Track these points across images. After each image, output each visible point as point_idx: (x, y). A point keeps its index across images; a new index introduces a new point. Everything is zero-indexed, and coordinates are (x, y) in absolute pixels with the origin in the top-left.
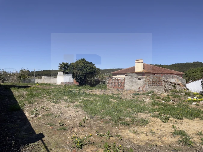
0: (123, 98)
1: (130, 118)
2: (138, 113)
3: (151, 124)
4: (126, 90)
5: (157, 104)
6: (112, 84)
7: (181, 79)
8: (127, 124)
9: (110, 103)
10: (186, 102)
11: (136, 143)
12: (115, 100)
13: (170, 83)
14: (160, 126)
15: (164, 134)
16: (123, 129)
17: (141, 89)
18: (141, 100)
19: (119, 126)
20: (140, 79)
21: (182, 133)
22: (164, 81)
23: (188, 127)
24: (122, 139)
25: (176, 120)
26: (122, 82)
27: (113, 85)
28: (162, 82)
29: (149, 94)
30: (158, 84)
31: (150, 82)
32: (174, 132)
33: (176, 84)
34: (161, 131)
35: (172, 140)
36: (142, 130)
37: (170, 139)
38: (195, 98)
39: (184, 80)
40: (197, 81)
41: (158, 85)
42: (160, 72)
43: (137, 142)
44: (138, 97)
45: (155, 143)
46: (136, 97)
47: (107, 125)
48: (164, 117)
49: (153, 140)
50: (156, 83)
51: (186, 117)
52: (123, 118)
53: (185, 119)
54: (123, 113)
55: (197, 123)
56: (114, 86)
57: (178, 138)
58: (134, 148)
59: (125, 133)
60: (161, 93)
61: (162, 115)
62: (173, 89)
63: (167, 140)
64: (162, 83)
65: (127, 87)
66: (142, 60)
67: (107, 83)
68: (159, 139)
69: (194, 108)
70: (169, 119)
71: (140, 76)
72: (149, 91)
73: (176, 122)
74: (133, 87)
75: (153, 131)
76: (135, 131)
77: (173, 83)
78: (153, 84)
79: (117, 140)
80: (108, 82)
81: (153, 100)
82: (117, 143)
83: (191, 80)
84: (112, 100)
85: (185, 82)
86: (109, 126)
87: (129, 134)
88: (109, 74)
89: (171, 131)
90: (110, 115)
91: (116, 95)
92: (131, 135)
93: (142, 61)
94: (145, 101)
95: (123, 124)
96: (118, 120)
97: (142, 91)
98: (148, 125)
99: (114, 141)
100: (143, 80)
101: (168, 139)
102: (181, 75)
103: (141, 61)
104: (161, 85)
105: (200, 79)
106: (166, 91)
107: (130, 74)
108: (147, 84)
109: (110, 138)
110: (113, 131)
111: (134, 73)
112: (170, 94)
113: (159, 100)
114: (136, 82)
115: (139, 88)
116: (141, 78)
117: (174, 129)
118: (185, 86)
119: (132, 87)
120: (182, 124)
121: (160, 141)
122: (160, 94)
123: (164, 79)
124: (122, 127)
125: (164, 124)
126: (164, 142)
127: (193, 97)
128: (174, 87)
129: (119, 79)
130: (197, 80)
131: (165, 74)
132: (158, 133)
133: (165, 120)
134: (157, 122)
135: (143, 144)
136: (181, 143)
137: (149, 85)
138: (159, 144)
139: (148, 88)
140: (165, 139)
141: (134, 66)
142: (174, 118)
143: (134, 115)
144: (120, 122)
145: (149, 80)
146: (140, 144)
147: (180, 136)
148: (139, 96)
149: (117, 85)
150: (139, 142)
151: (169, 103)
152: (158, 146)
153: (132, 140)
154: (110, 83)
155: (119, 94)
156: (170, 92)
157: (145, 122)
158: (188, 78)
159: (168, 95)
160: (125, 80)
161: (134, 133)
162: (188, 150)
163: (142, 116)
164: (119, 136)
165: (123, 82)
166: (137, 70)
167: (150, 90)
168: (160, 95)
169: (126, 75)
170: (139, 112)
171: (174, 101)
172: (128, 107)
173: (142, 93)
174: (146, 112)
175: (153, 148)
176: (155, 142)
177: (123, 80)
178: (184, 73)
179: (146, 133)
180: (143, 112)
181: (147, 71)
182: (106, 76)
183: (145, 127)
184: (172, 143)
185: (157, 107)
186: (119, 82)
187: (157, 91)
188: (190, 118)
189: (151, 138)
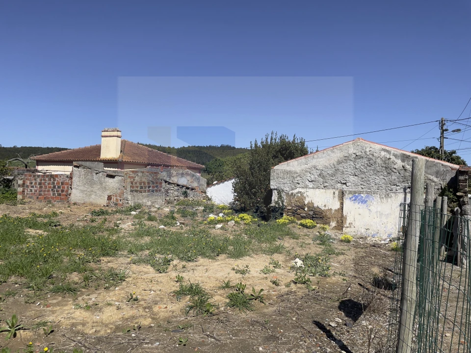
0: (64, 224)
1: (80, 272)
2: (101, 258)
3: (130, 279)
4: (75, 204)
5: (148, 233)
6: (33, 187)
7: (198, 179)
8: (70, 290)
9: (22, 239)
10: (206, 224)
11: (90, 332)
12: (40, 232)
13: (178, 185)
14: (151, 282)
15: (158, 299)
16: (58, 304)
17: (114, 199)
18: (112, 225)
19: (46, 299)
20: (112, 177)
21: (194, 290)
22: (166, 182)
23: (207, 274)
24: (52, 331)
25: (184, 263)
26: (62, 183)
27: (36, 191)
28: (161, 183)
29: (131, 210)
30: (153, 187)
31: (136, 183)
32: (178, 289)
33: (188, 188)
34: (152, 292)
35: (174, 308)
36: (108, 299)
37: (170, 307)
38: (221, 215)
39: (204, 181)
40: (226, 183)
41: (153, 191)
42: (158, 161)
43: (94, 330)
44: (105, 220)
45: (136, 323)
46: (99, 219)
47: (11, 299)
48: (161, 261)
49: (133, 317)
50: (149, 187)
51: (203, 255)
52: (60, 275)
53: (201, 260)
54: (62, 262)
55: (223, 265)
56: (40, 195)
57: (187, 300)
58: (84, 346)
59: (62, 313)
60: (159, 209)
61: (158, 256)
62: (182, 198)
63: (163, 310)
64: (161, 187)
65: (76, 195)
66: (118, 131)
67: (19, 186)
68: (147, 310)
69: (217, 236)
70: (171, 263)
71: (112, 169)
72: (131, 203)
73: (184, 267)
74: (93, 196)
75: (134, 297)
76: (91, 303)
77: (183, 186)
78: (142, 188)
79: (39, 335)
80: (20, 182)
81: (140, 224)
82: (37, 344)
83: (216, 180)
84: (32, 232)
85: (206, 185)
86: (15, 303)
87: (72, 315)
88: (26, 161)
89: (174, 289)
90: (21, 272)
91: (45, 217)
92: (80, 315)
93: (119, 134)
94: (122, 229)
95: (57, 291)
96: (45, 282)
97: (116, 204)
98: (124, 283)
99: (29, 340)
100: (120, 178)
101: (166, 307)
102: (199, 170)
103: (115, 133)
104: (160, 191)
105: (230, 179)
106: (169, 203)
107: (88, 164)
108: (129, 189)
109: (18, 335)
110: (28, 314)
111: (98, 161)
112: (176, 210)
113: (154, 223)
114: (101, 184)
115: (109, 198)
116: (114, 174)
117: (178, 284)
118: (205, 193)
119: (90, 195)
120: (195, 271)
121: (149, 315)
122: (155, 209)
123: (165, 178)
124: (55, 299)
125: (161, 275)
126: (158, 316)
127: (217, 215)
128: (185, 194)
129: (57, 176)
130: (226, 180)
131: (168, 166)
132: (145, 298)
133: (162, 267)
134: (146, 273)
135: (109, 331)
136: (191, 312)
137: (132, 191)
138: (146, 322)
139: (129, 197)
140: (160, 308)
141: (98, 144)
142: (181, 259)
143: (92, 265)
144: (52, 286)
145: (134, 180)
146: (102, 333)
147: (189, 296)
148: (107, 217)
149: (48, 191)
150: (99, 328)
151: (173, 229)
152: (144, 328)
153: (80, 327)
154: (28, 186)
155: (55, 214)
156: (176, 205)
157: (116, 278)
158: (210, 176)
159: (172, 212)
160: (71, 178)
161: (88, 308)
162: (205, 323)
163: (110, 265)
164: (45, 324)
165: (67, 184)
166: (105, 155)
167: (135, 203)
168: (156, 212)
169: (76, 166)
170: (104, 255)
171: (183, 224)
172: (76, 246)
173: (114, 210)
174: (122, 253)
175: (131, 336)
176: (137, 321)
177: (67, 177)
178: (204, 166)
179: (117, 303)
180: (114, 255)
181: (130, 158)
182: (14, 165)
183: (117, 289)
184: (174, 314)
185: (147, 239)
186: (54, 183)
187: (149, 203)
188: (210, 257)
189: (128, 312)
